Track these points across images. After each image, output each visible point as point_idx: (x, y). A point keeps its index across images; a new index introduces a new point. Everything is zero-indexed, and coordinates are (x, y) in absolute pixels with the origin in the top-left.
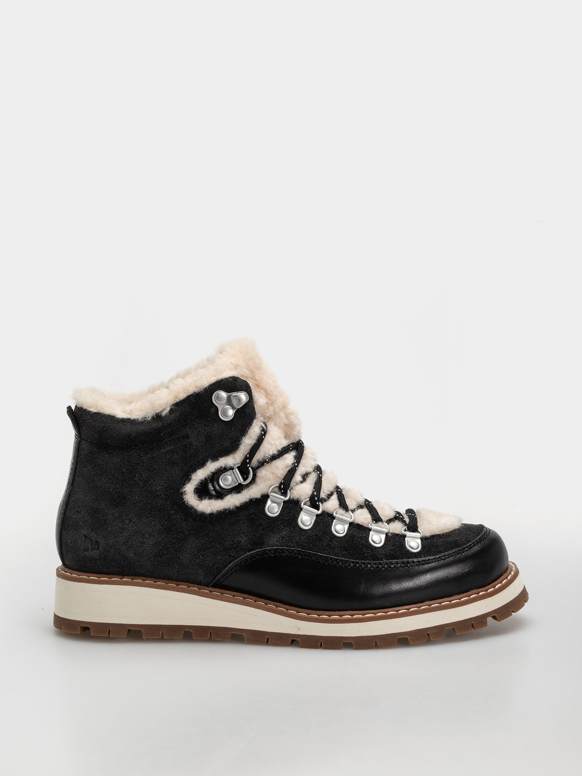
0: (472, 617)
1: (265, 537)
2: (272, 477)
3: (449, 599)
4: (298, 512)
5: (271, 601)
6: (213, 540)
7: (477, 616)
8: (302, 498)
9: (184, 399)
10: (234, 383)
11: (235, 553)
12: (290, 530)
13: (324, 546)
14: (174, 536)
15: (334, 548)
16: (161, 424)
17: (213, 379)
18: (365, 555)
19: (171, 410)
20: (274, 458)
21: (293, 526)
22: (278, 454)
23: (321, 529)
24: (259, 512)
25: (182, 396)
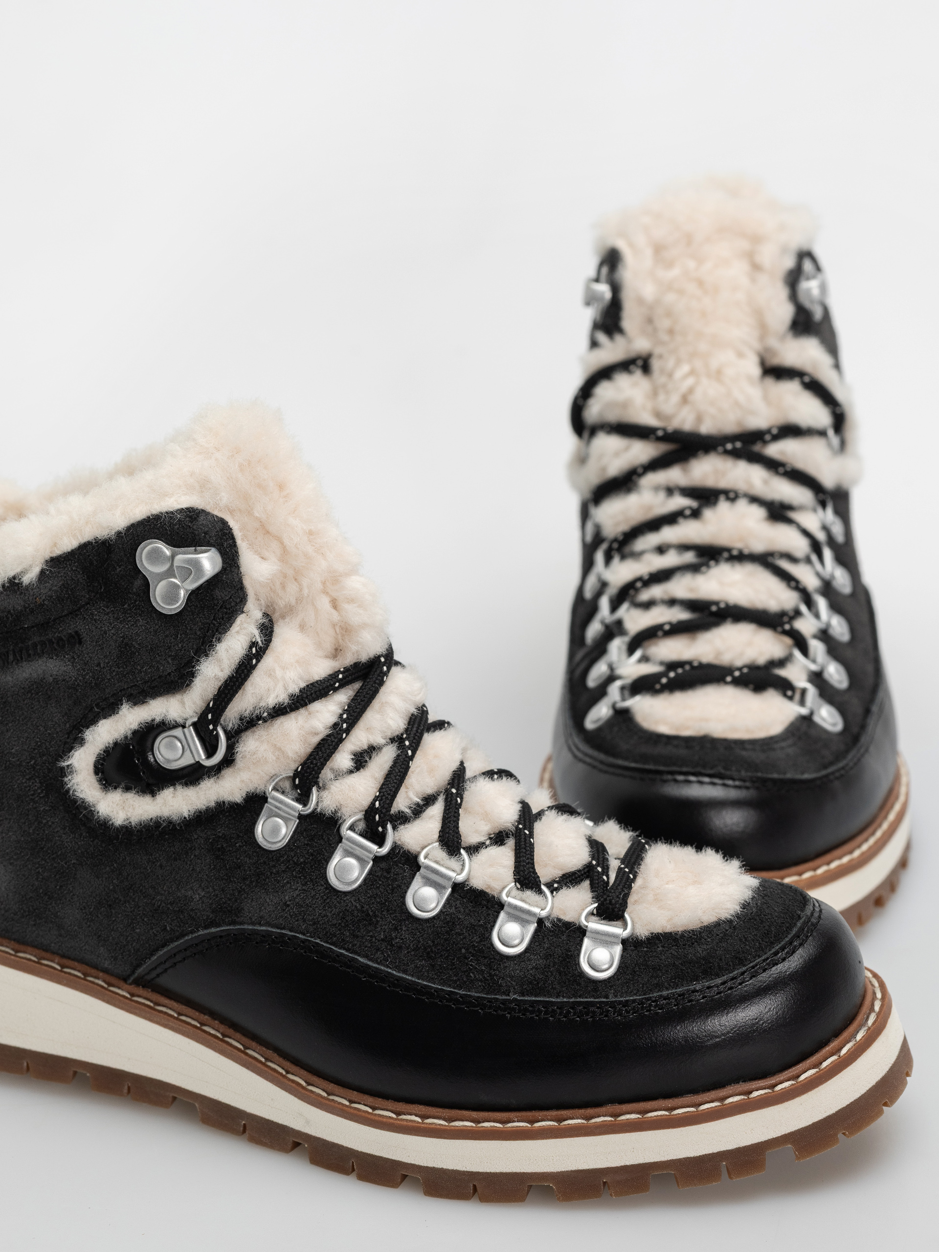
0: (725, 1149)
1: (245, 898)
2: (271, 757)
3: (669, 1103)
4: (330, 845)
5: (257, 1042)
6: (132, 885)
7: (737, 1147)
8: (345, 811)
9: (72, 551)
10: (189, 526)
11: (176, 925)
12: (303, 890)
13: (376, 939)
14: (48, 863)
15: (400, 948)
16: (22, 603)
17: (139, 512)
18: (471, 976)
19: (42, 572)
20: (279, 711)
21: (312, 880)
22: (289, 705)
23: (377, 894)
24: (238, 835)
25: (68, 544)
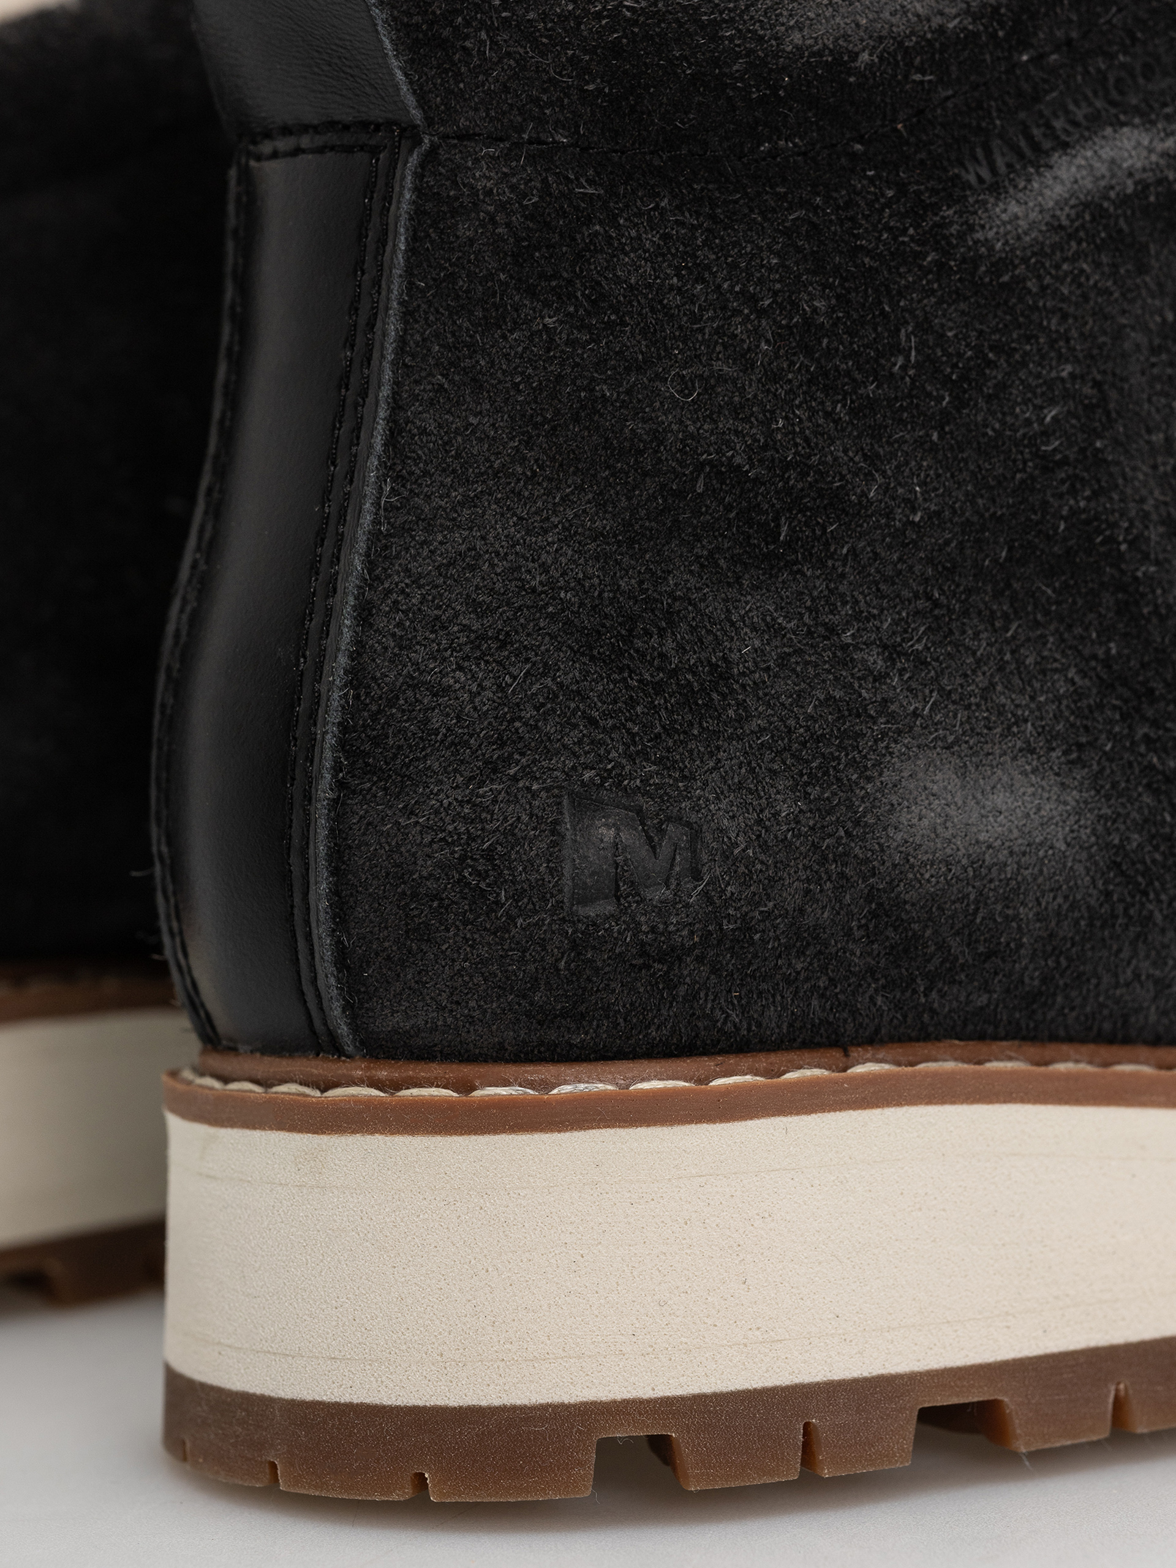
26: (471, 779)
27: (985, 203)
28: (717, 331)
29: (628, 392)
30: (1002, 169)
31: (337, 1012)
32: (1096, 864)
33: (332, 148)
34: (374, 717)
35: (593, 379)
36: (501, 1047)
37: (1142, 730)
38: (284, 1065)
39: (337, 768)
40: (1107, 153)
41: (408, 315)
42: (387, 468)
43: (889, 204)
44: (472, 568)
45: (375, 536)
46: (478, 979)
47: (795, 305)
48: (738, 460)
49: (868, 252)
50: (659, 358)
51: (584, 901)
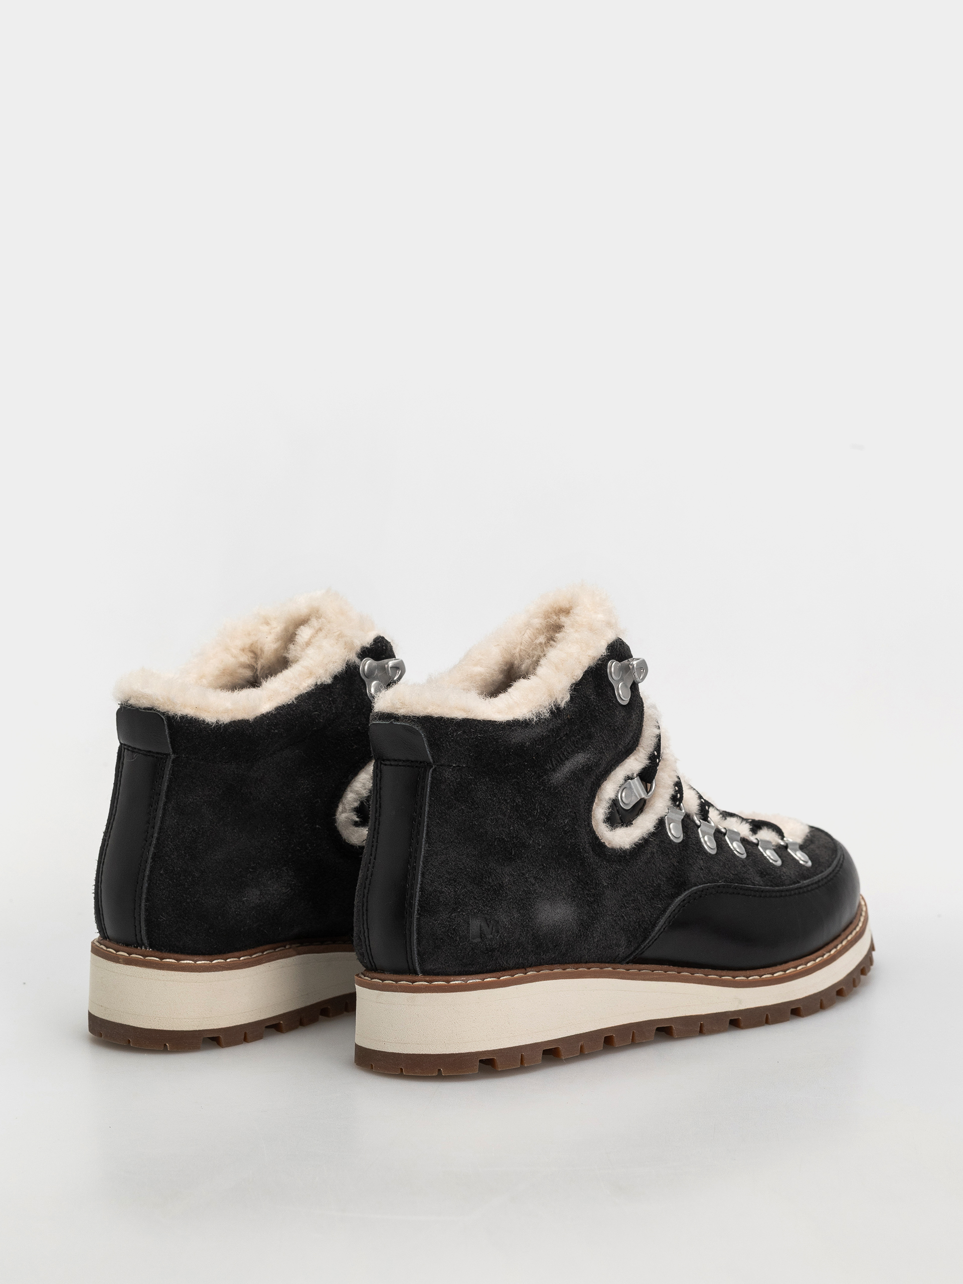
9: (580, 678)
16: (561, 721)
19: (571, 696)
26: (449, 912)
27: (552, 774)
28: (498, 808)
29: (480, 823)
30: (555, 766)
31: (417, 965)
32: (578, 924)
33: (408, 766)
34: (426, 898)
35: (472, 820)
36: (455, 972)
37: (586, 892)
38: (400, 977)
39: (418, 910)
40: (576, 760)
41: (430, 805)
42: (427, 841)
43: (533, 776)
44: (447, 864)
45: (424, 857)
46: (451, 957)
47: (514, 801)
48: (504, 837)
49: (529, 788)
50: (487, 815)
51: (474, 939)
